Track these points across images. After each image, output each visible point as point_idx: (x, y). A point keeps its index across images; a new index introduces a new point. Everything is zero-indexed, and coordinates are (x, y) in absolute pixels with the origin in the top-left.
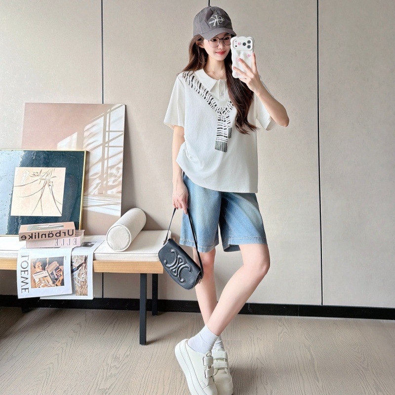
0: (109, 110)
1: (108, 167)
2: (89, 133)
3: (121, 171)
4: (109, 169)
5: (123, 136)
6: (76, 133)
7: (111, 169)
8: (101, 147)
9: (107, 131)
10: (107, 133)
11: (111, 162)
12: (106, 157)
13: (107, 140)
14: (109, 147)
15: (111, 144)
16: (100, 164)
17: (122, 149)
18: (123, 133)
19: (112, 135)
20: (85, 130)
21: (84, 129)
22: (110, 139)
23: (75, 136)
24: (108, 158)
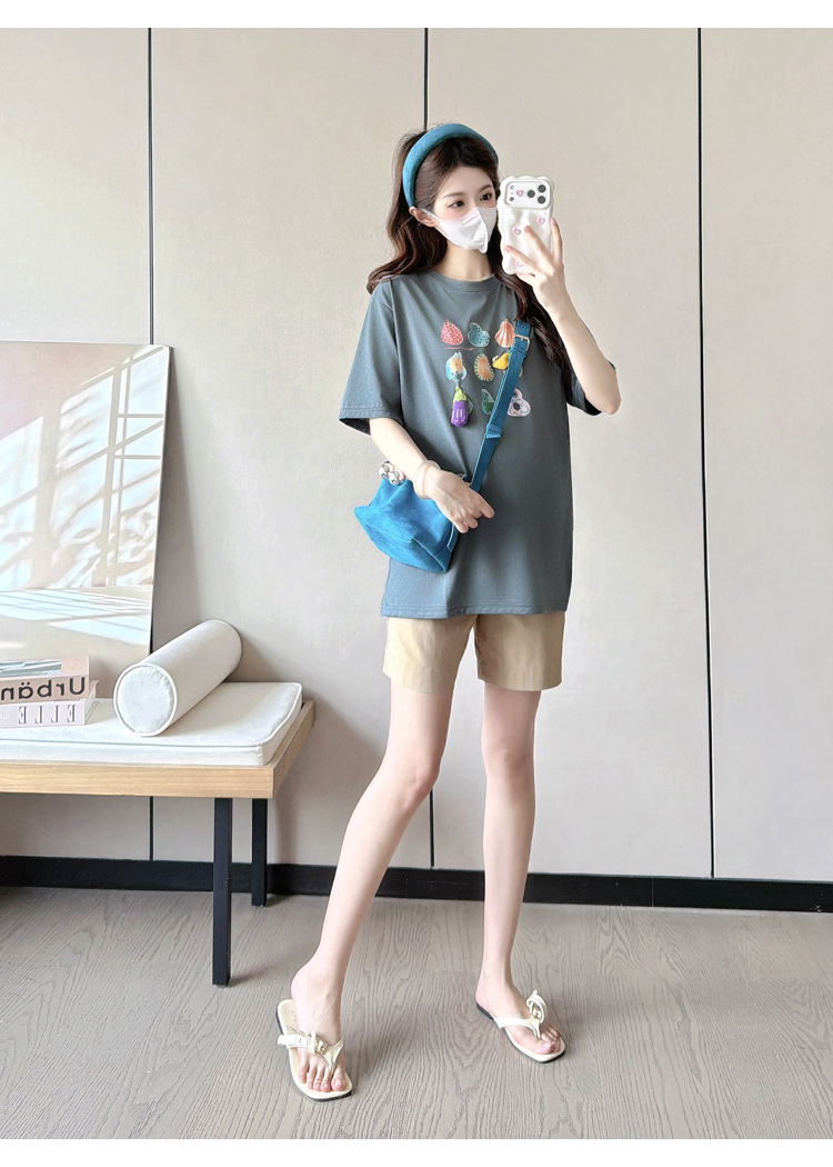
0: (127, 360)
1: (120, 514)
2: (72, 421)
3: (154, 524)
4: (123, 519)
5: (162, 428)
6: (40, 420)
7: (128, 518)
8: (105, 456)
9: (121, 416)
10: (121, 420)
11: (129, 499)
12: (115, 485)
13: (119, 439)
14: (124, 457)
15: (130, 450)
16: (100, 503)
17: (159, 463)
18: (163, 419)
19: (134, 426)
20: (63, 411)
21: (60, 407)
22: (127, 437)
23: (37, 426)
24: (122, 488)
